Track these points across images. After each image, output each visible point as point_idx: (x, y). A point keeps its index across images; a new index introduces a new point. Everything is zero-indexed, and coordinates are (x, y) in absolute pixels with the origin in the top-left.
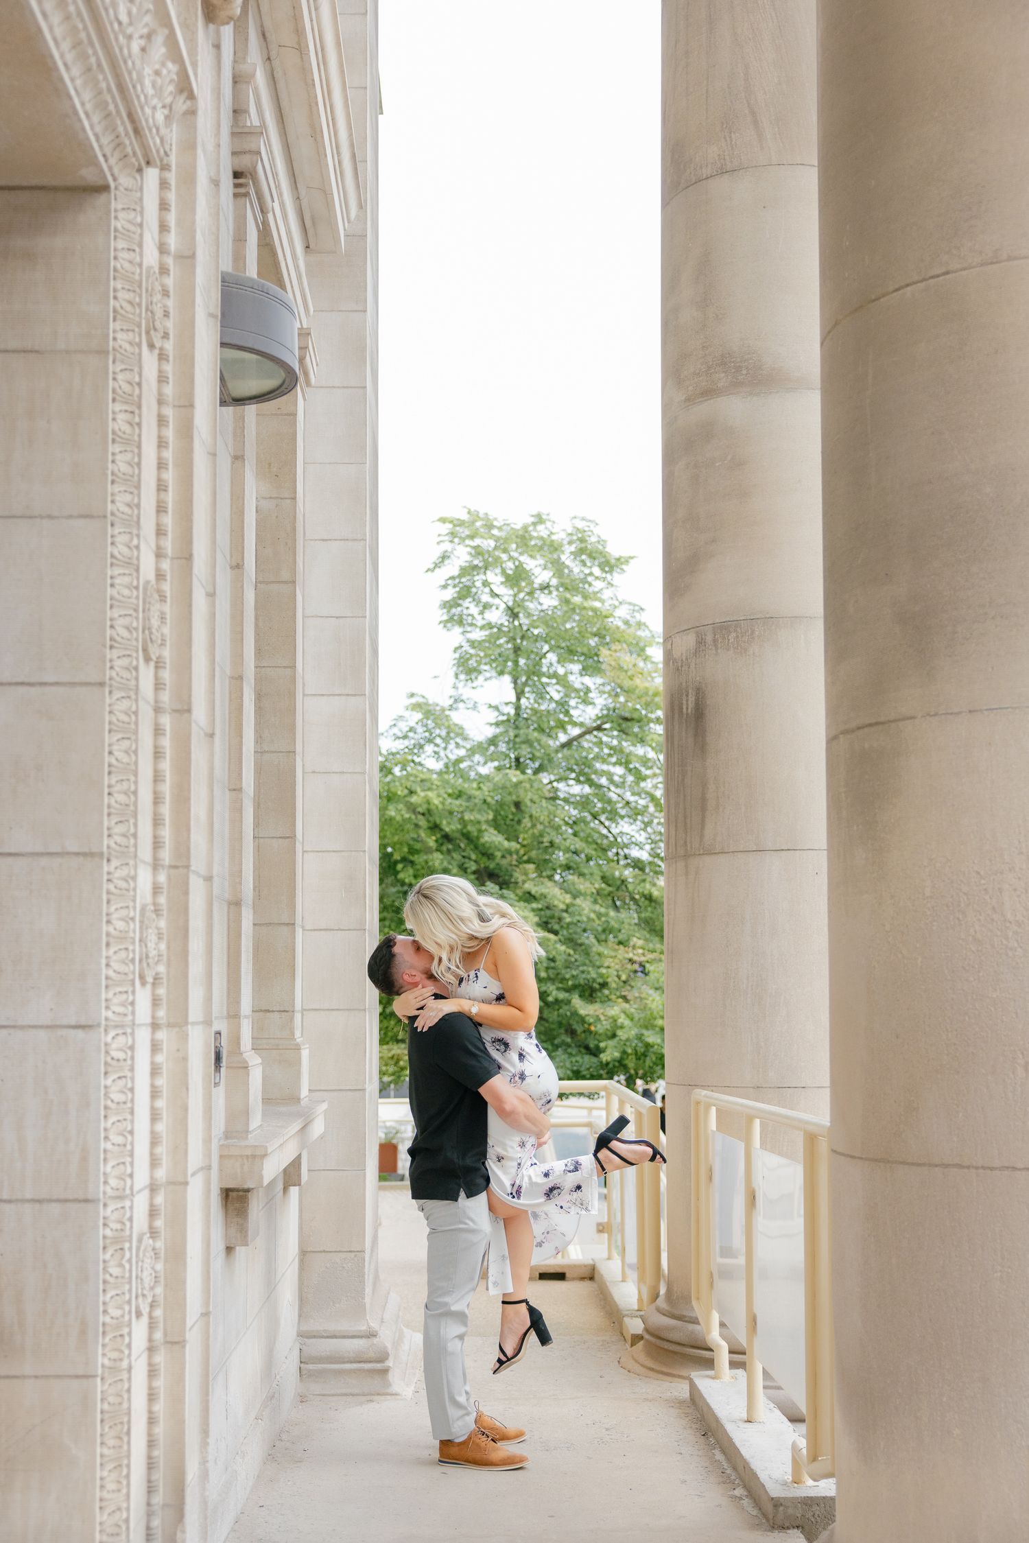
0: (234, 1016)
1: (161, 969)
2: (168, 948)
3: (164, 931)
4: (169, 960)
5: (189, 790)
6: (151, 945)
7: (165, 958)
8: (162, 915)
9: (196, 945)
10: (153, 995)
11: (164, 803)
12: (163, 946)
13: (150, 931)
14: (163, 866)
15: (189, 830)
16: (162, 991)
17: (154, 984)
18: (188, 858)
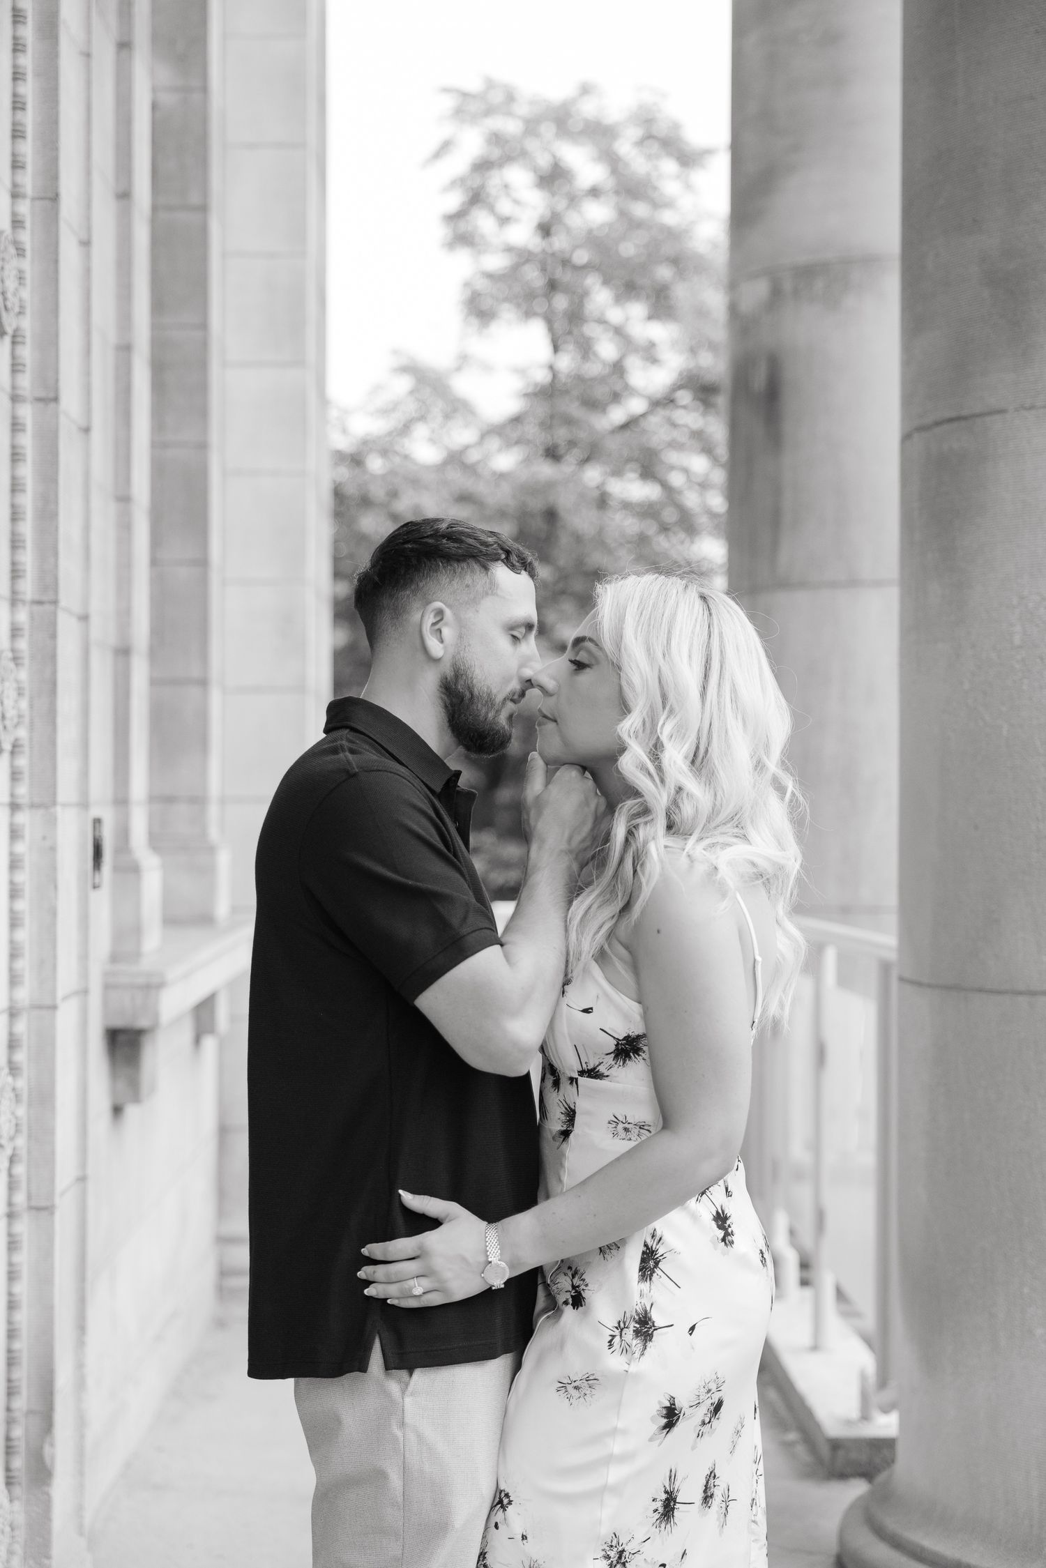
0: (121, 801)
1: (22, 733)
2: (31, 706)
3: (26, 685)
4: (32, 723)
5: (56, 502)
6: (8, 704)
7: (27, 720)
8: (22, 665)
9: (67, 703)
10: (12, 766)
11: (23, 519)
12: (24, 704)
13: (7, 684)
14: (23, 602)
15: (56, 554)
16: (22, 762)
17: (12, 753)
18: (56, 591)
